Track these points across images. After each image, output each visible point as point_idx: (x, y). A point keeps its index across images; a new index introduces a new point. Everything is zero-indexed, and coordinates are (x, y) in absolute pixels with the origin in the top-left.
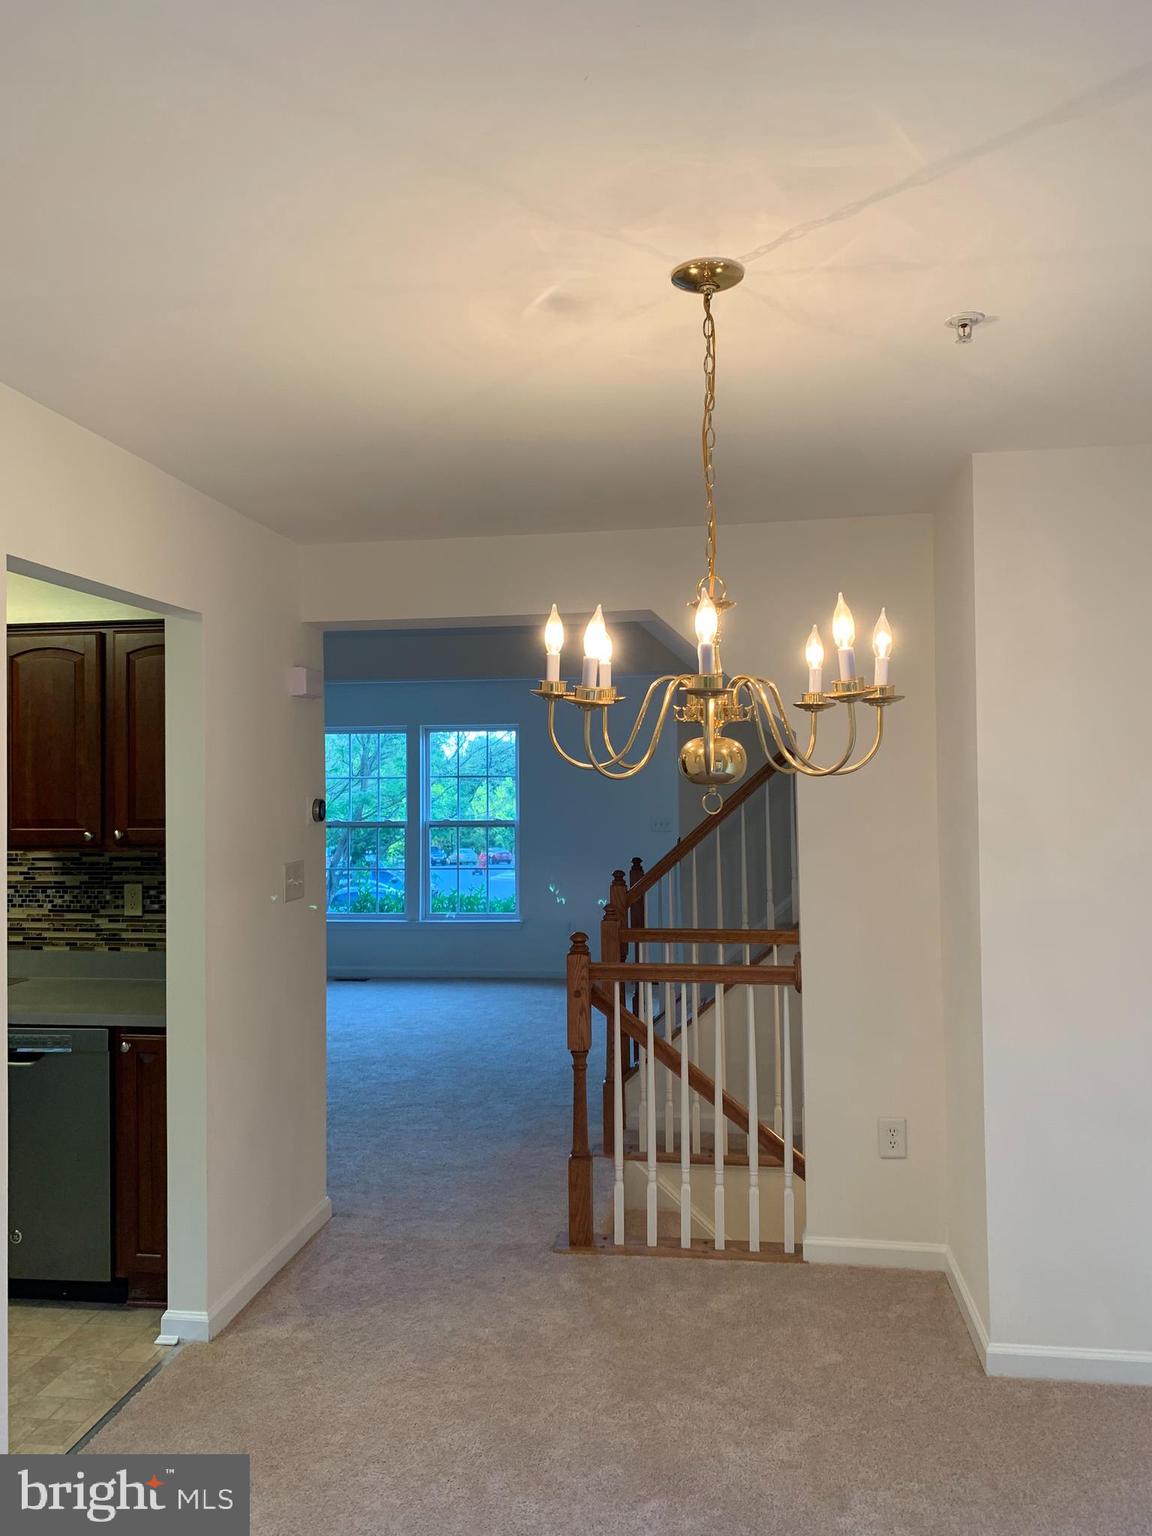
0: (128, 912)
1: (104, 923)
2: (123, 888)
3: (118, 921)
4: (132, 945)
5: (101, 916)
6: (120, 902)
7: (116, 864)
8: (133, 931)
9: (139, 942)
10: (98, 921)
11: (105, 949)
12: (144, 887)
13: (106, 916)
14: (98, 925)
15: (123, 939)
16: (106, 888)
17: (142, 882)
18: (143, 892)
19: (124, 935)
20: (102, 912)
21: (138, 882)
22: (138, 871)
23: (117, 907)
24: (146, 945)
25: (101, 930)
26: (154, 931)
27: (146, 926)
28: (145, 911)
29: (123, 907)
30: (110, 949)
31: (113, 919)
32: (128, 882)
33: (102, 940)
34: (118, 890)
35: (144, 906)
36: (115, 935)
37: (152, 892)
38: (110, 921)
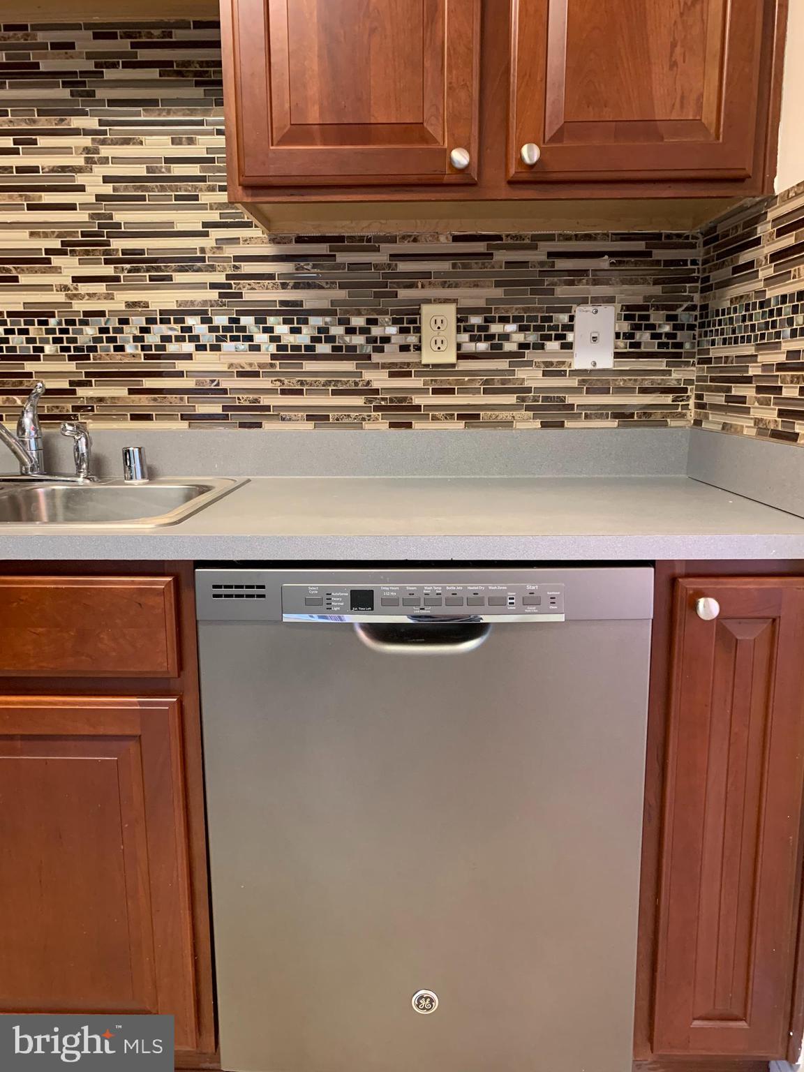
0: (428, 357)
1: (379, 379)
2: (418, 312)
3: (408, 374)
4: (435, 418)
5: (376, 366)
6: (412, 339)
7: (403, 267)
8: (435, 391)
9: (451, 413)
10: (368, 375)
11: (384, 425)
12: (459, 311)
13: (384, 366)
14: (368, 383)
15: (418, 408)
16: (386, 313)
17: (455, 301)
18: (459, 320)
19: (417, 400)
20: (376, 358)
21: (446, 301)
22: (446, 281)
23: (404, 348)
24: (460, 417)
25: (376, 391)
26: (476, 391)
27: (463, 382)
28: (461, 356)
29: (418, 348)
30: (392, 425)
31: (399, 372)
32: (428, 301)
33: (377, 409)
34: (409, 321)
35: (459, 346)
36: (404, 399)
37: (476, 320)
38: (392, 375)
